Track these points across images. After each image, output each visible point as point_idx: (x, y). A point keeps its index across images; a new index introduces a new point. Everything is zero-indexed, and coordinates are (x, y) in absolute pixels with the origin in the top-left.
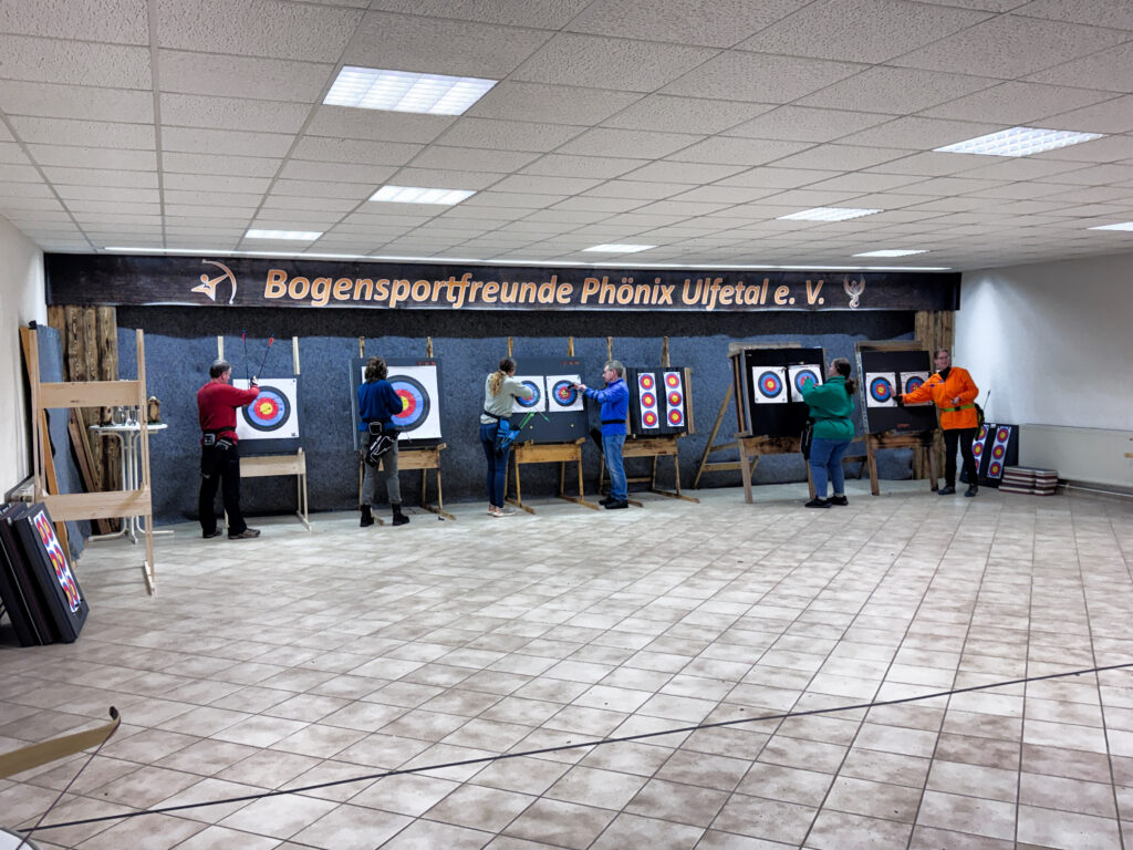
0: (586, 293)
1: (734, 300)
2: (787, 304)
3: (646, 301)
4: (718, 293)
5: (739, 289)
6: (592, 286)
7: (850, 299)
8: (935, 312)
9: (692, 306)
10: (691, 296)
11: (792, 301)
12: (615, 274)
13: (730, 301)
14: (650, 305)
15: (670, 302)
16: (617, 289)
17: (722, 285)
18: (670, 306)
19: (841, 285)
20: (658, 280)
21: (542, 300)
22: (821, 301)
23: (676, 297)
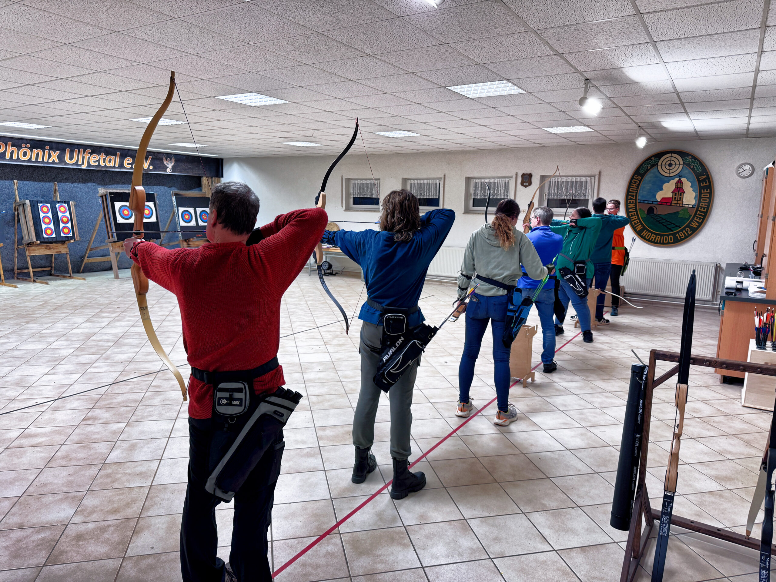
1: (99, 163)
2: (132, 168)
3: (40, 159)
4: (89, 158)
5: (102, 157)
7: (167, 168)
8: (212, 178)
9: (72, 165)
10: (71, 158)
12: (16, 141)
13: (97, 164)
14: (43, 162)
15: (57, 161)
16: (19, 150)
17: (91, 153)
18: (57, 164)
20: (47, 147)
22: (151, 167)
23: (61, 158)
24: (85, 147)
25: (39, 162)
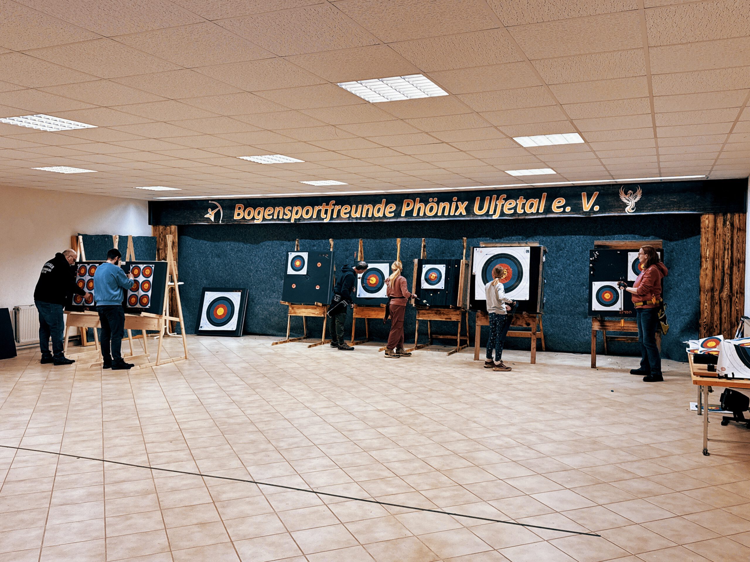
0: (405, 209)
1: (515, 210)
2: (564, 211)
3: (446, 214)
4: (503, 205)
5: (520, 202)
6: (408, 205)
7: (626, 205)
9: (481, 216)
10: (481, 208)
11: (568, 209)
12: (425, 196)
13: (512, 211)
14: (449, 216)
15: (464, 213)
16: (426, 206)
17: (506, 200)
18: (464, 216)
20: (455, 199)
22: (597, 208)
23: (469, 209)
24: (498, 193)
25: (445, 217)
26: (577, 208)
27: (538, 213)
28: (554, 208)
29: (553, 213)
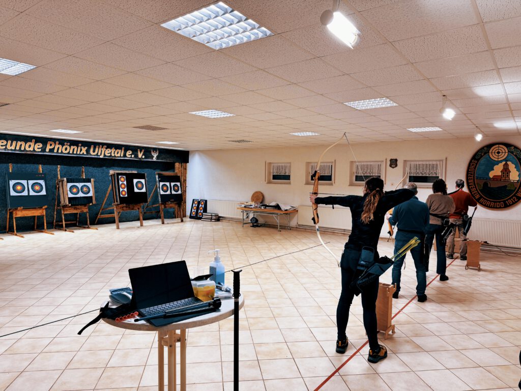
0: (48, 147)
2: (131, 157)
3: (75, 152)
4: (105, 151)
5: (113, 150)
6: (51, 145)
7: (153, 157)
8: (181, 163)
9: (94, 155)
10: (94, 152)
11: (133, 156)
12: (62, 141)
13: (110, 155)
14: (77, 154)
15: (85, 153)
16: (62, 147)
17: (106, 148)
18: (85, 155)
19: (150, 152)
20: (80, 145)
21: (27, 149)
22: (143, 157)
23: (88, 151)
24: (103, 144)
25: (74, 154)
26: (136, 156)
27: (120, 157)
28: (127, 155)
29: (126, 157)
